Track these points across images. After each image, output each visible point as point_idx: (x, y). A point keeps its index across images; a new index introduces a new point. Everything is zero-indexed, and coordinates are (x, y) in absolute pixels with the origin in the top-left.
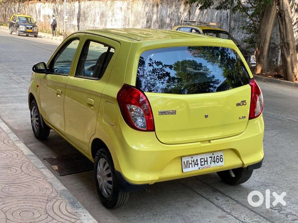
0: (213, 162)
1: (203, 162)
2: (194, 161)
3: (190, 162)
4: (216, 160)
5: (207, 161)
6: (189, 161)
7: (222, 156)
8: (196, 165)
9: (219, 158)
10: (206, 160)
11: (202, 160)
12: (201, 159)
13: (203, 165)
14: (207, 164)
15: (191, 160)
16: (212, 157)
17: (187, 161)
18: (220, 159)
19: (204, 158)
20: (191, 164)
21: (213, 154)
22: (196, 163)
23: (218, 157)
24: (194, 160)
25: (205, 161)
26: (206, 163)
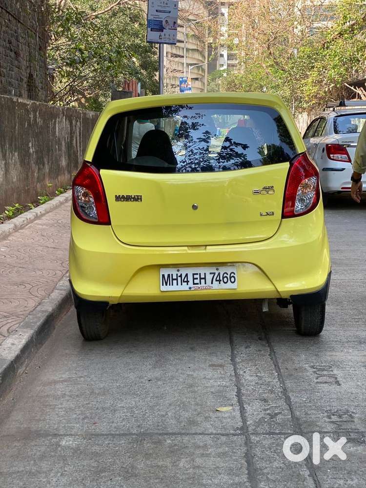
0: (216, 280)
1: (197, 279)
2: (181, 276)
3: (175, 277)
4: (221, 279)
5: (205, 278)
6: (172, 275)
7: (234, 274)
8: (184, 282)
9: (228, 276)
10: (203, 276)
11: (195, 276)
12: (194, 274)
13: (198, 284)
14: (205, 284)
15: (177, 274)
16: (214, 274)
17: (169, 276)
18: (230, 278)
19: (200, 274)
20: (177, 279)
21: (217, 269)
22: (186, 280)
23: (225, 275)
24: (181, 274)
25: (201, 279)
26: (203, 281)
